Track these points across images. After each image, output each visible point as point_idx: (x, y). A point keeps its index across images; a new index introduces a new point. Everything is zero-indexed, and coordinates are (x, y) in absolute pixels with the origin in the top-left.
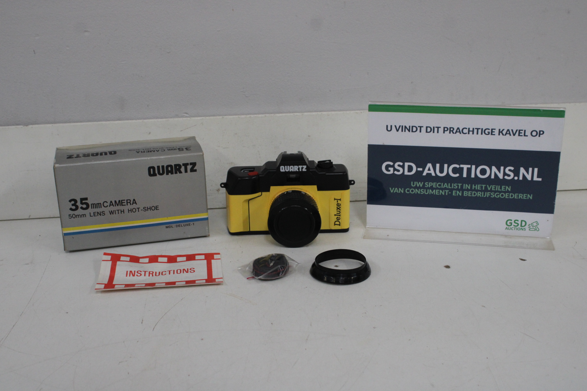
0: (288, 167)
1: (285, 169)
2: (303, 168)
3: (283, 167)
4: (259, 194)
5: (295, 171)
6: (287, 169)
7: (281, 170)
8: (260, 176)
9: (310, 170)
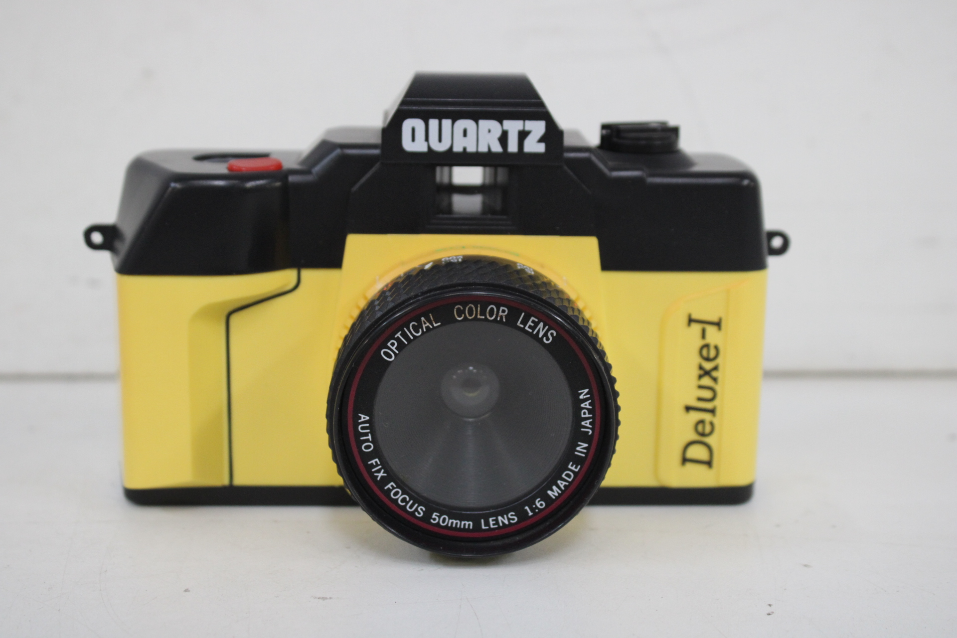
0: (447, 123)
1: (427, 139)
2: (528, 133)
3: (418, 124)
5: (483, 149)
6: (440, 140)
7: (408, 145)
8: (292, 179)
9: (566, 154)
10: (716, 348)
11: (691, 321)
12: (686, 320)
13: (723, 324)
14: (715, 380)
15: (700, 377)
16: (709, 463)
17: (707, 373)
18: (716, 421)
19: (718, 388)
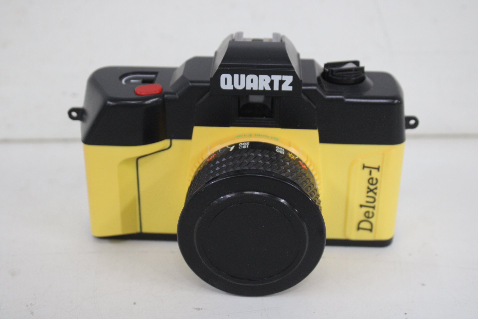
0: (243, 76)
1: (233, 83)
2: (284, 81)
3: (229, 76)
4: (165, 143)
5: (261, 88)
6: (239, 84)
8: (168, 96)
9: (304, 88)
10: (377, 180)
11: (364, 167)
12: (362, 167)
13: (380, 169)
14: (375, 194)
15: (368, 192)
16: (371, 230)
17: (371, 191)
18: (375, 212)
19: (377, 197)
